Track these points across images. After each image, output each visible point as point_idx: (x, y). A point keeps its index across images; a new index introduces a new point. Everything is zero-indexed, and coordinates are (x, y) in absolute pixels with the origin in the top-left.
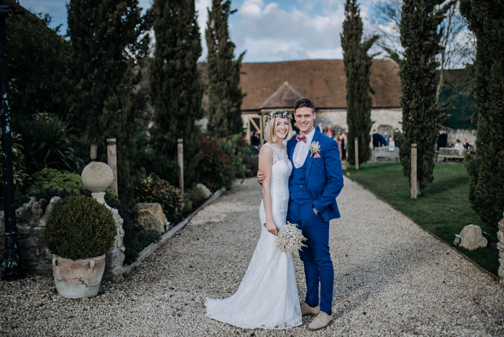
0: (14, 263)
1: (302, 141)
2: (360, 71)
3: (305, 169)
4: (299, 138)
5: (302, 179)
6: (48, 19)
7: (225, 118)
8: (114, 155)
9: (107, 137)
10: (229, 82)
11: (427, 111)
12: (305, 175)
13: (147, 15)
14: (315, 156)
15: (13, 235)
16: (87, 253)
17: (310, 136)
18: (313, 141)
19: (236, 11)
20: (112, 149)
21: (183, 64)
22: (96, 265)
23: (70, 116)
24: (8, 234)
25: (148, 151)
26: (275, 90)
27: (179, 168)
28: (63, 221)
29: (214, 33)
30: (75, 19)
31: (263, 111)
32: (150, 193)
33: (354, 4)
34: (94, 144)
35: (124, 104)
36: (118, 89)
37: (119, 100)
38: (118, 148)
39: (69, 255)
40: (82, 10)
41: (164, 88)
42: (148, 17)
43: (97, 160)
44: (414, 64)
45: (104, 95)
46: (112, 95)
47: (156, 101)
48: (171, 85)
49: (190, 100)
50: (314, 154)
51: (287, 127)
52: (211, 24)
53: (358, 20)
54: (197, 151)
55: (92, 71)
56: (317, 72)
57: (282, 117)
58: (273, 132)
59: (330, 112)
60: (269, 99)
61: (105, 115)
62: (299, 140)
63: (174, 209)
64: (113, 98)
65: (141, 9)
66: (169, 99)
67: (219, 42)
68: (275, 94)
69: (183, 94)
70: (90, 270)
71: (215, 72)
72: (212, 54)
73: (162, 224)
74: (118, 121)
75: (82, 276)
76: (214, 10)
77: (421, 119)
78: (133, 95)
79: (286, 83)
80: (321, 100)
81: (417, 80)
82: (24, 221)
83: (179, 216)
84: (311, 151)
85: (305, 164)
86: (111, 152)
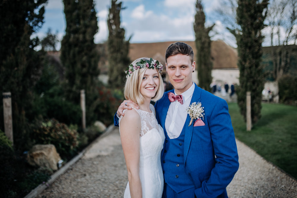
1: (177, 101)
2: (205, 46)
3: (183, 141)
4: (173, 97)
5: (178, 155)
8: (9, 107)
9: (2, 91)
10: (122, 53)
11: (257, 69)
12: (182, 150)
14: (196, 124)
17: (188, 95)
18: (192, 101)
20: (8, 102)
21: (84, 37)
27: (81, 111)
32: (49, 135)
35: (21, 63)
36: (16, 50)
38: (13, 101)
41: (71, 54)
44: (247, 37)
46: (10, 56)
48: (76, 52)
49: (89, 62)
50: (195, 121)
51: (156, 81)
54: (95, 98)
57: (149, 68)
58: (138, 88)
61: (3, 73)
62: (172, 100)
63: (69, 147)
64: (11, 58)
66: (75, 62)
69: (85, 58)
73: (55, 162)
74: (14, 78)
77: (253, 75)
81: (250, 48)
83: (74, 151)
84: (191, 116)
85: (183, 135)
86: (6, 104)
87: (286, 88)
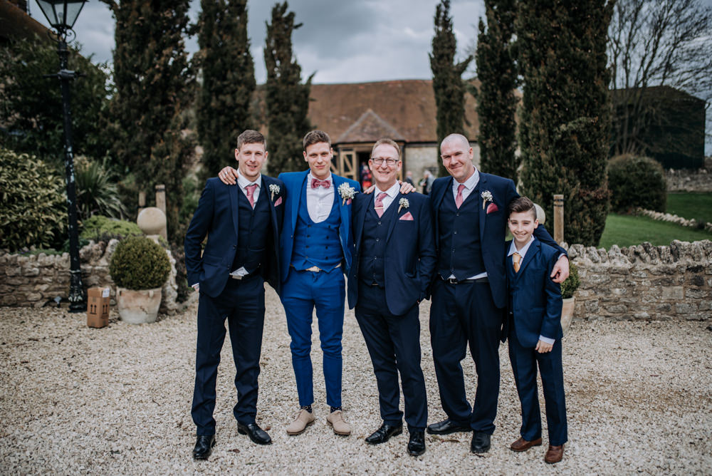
0: (80, 298)
2: (452, 99)
6: (79, 48)
7: (289, 157)
8: (163, 202)
9: (155, 184)
10: (293, 113)
11: (506, 151)
13: (194, 59)
15: (79, 273)
16: (147, 284)
19: (301, 25)
20: (161, 197)
21: (234, 99)
22: (154, 296)
23: (108, 160)
24: (73, 272)
25: (196, 198)
26: (356, 119)
28: (126, 257)
29: (274, 52)
30: (121, 65)
31: (340, 146)
33: (445, 17)
34: (142, 190)
35: (172, 151)
36: (166, 135)
37: (167, 146)
38: (167, 195)
39: (131, 286)
40: (127, 56)
41: (213, 126)
42: (195, 61)
43: (146, 206)
44: (490, 100)
45: (151, 141)
46: (160, 142)
47: (205, 142)
48: (221, 124)
52: (270, 42)
53: (451, 37)
55: (139, 117)
56: (410, 96)
59: (427, 147)
60: (348, 131)
61: (154, 162)
64: (161, 145)
65: (188, 53)
66: (219, 139)
67: (281, 63)
68: (357, 124)
70: (149, 299)
71: (277, 100)
72: (271, 79)
74: (166, 168)
75: (143, 304)
76: (275, 25)
78: (181, 141)
79: (370, 111)
80: (413, 132)
81: (494, 118)
82: (86, 261)
86: (159, 199)
87: (621, 183)
